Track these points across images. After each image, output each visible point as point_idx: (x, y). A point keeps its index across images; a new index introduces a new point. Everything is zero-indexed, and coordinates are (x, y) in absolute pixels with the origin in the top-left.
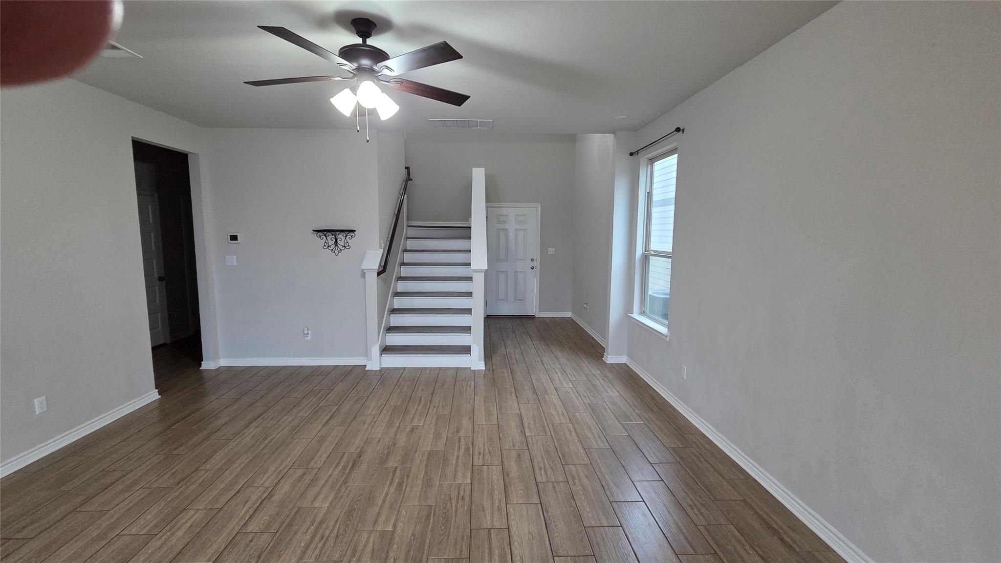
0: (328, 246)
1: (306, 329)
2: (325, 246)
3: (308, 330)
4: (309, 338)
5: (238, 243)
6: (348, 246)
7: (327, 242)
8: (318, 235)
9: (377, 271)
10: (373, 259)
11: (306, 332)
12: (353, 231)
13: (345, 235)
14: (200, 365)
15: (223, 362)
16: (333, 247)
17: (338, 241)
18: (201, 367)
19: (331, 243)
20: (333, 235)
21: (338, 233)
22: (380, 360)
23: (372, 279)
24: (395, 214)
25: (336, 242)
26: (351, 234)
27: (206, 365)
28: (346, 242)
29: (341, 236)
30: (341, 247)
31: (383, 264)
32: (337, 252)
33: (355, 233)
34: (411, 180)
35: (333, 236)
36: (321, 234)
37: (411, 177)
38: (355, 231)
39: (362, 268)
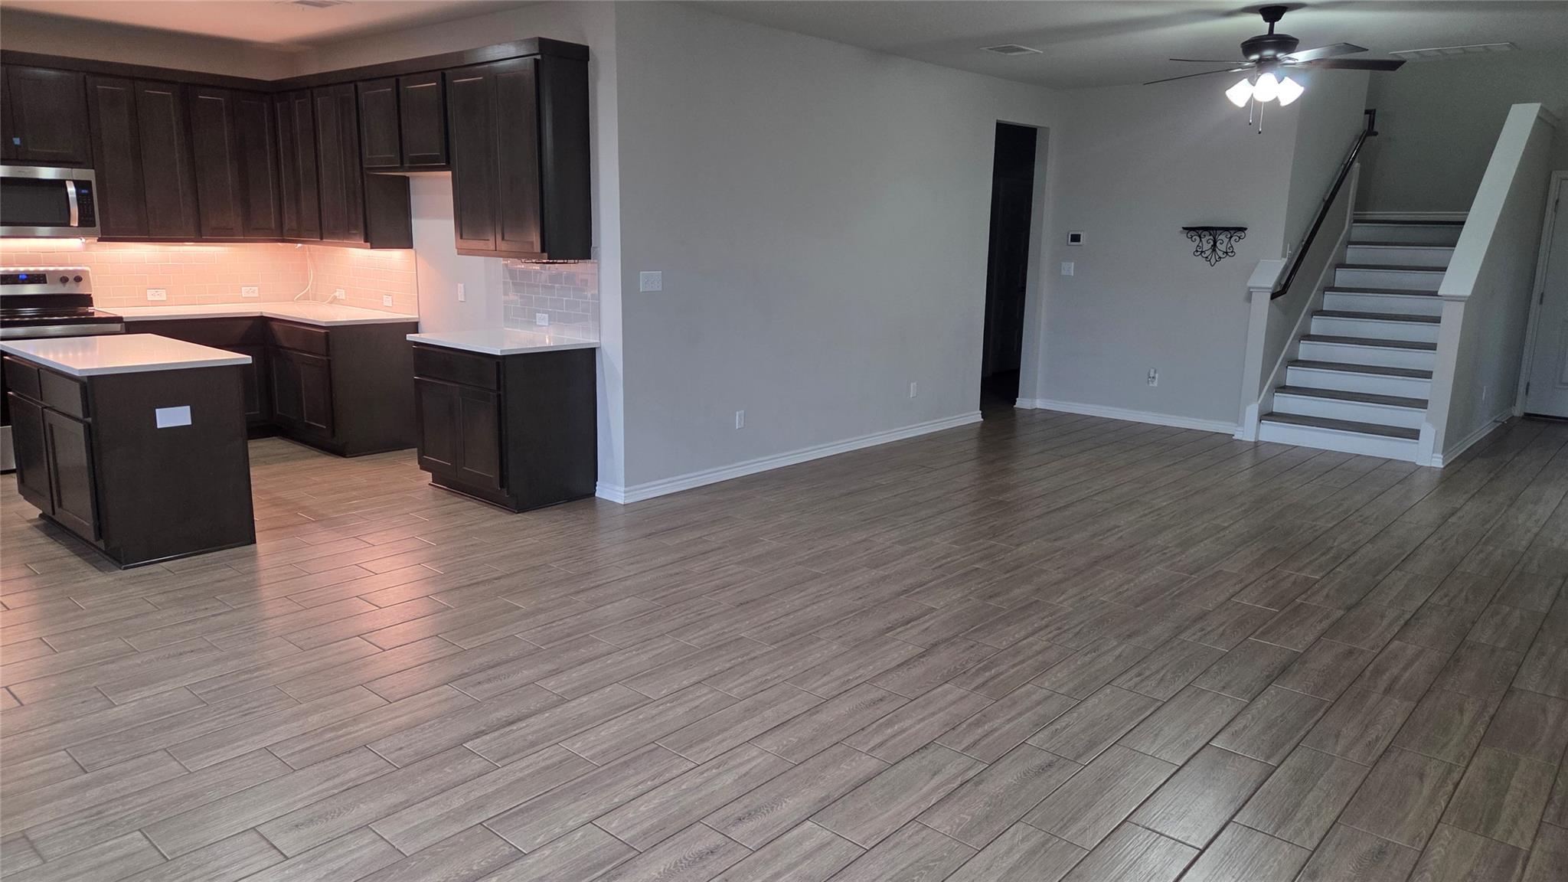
0: (1202, 252)
1: (1152, 371)
2: (1197, 251)
3: (1155, 372)
4: (1156, 384)
5: (1080, 245)
6: (1232, 252)
7: (1200, 245)
8: (1189, 235)
9: (1271, 290)
10: (1269, 272)
11: (1152, 375)
12: (1243, 229)
13: (1229, 236)
14: (1014, 402)
15: (1040, 404)
16: (1208, 253)
17: (1218, 244)
18: (1015, 404)
19: (1207, 246)
20: (1210, 235)
21: (1219, 232)
22: (1258, 429)
23: (1262, 304)
24: (1324, 200)
25: (1215, 245)
26: (1239, 234)
27: (1021, 403)
28: (1230, 245)
29: (1223, 237)
30: (1220, 254)
31: (1283, 282)
32: (1213, 261)
33: (1246, 232)
34: (1376, 134)
35: (1212, 237)
36: (1192, 233)
37: (1376, 128)
38: (1246, 229)
39: (1250, 284)
